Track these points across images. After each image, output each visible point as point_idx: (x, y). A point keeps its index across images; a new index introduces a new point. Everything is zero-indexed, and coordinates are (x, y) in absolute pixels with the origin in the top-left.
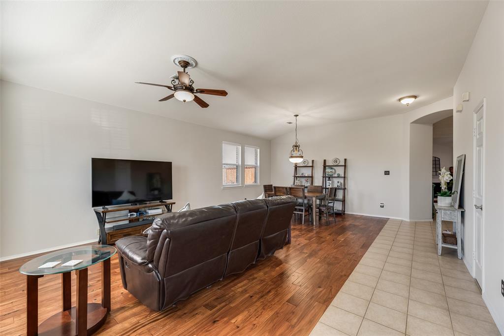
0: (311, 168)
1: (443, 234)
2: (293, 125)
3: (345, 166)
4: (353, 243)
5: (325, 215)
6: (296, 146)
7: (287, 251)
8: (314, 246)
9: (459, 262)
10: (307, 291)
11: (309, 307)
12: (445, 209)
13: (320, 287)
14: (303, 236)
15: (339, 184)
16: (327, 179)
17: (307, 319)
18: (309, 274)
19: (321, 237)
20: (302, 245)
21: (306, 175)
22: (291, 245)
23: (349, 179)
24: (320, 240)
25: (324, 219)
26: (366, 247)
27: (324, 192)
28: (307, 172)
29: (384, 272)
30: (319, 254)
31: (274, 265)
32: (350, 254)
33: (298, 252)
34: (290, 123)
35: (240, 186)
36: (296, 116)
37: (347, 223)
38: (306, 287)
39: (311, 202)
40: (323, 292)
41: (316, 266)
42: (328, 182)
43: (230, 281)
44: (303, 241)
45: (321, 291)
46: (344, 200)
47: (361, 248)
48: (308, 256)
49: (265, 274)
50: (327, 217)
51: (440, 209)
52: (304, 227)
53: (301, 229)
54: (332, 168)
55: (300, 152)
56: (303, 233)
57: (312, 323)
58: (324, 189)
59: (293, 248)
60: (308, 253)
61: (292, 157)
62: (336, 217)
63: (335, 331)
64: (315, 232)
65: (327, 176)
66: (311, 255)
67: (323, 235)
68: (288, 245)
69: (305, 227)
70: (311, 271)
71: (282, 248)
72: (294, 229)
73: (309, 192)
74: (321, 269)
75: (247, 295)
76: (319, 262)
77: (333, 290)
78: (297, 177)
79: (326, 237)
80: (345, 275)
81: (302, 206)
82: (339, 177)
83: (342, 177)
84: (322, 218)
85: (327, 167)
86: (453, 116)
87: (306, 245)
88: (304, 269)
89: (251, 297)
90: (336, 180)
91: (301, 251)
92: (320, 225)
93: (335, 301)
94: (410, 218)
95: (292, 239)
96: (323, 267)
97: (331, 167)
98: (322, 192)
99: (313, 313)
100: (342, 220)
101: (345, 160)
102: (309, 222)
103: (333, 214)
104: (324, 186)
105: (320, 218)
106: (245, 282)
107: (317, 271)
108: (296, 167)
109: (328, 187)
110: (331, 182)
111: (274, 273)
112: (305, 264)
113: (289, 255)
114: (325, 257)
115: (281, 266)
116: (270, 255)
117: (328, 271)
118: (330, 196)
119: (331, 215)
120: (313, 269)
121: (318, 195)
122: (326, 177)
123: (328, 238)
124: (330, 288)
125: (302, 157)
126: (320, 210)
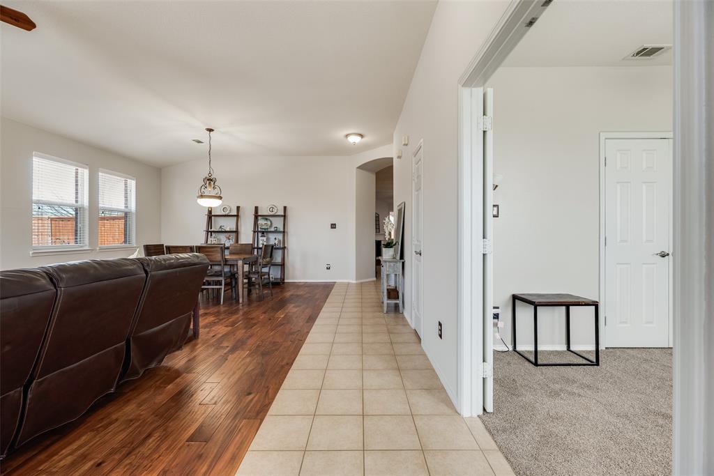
0: (235, 218)
1: (388, 290)
2: (205, 147)
3: (284, 216)
4: (296, 318)
5: (257, 286)
6: (210, 180)
7: (192, 351)
8: (240, 334)
9: (400, 316)
10: (228, 406)
11: (231, 433)
12: (389, 262)
13: (249, 394)
14: (221, 322)
15: (276, 242)
16: (260, 234)
17: (227, 456)
18: (231, 379)
19: (252, 319)
20: (220, 335)
21: (228, 229)
22: (200, 340)
23: (289, 234)
24: (249, 323)
25: (255, 293)
26: (312, 319)
27: (256, 253)
28: (229, 224)
29: (334, 345)
30: (248, 343)
31: (160, 384)
32: (292, 334)
33: (213, 349)
34: (199, 142)
35: (87, 248)
36: (210, 130)
37: (288, 294)
38: (226, 402)
39: (235, 270)
40: (255, 399)
41: (242, 363)
42: (260, 238)
43: (36, 452)
44: (221, 329)
45: (252, 399)
46: (284, 264)
47: (307, 322)
48: (229, 351)
49: (140, 405)
50: (259, 290)
51: (385, 262)
52: (222, 309)
53: (218, 312)
54: (267, 219)
55: (217, 190)
56: (221, 318)
57: (235, 460)
58: (256, 250)
59: (203, 344)
60: (231, 346)
61: (202, 196)
62: (273, 288)
63: (275, 454)
64: (241, 313)
65: (259, 230)
66: (234, 349)
67: (254, 315)
68: (193, 342)
69: (226, 308)
70: (234, 373)
71: (179, 348)
72: (206, 314)
73: (231, 254)
74: (251, 365)
75: (89, 464)
76: (248, 356)
77: (270, 391)
78: (211, 232)
79: (259, 318)
80: (287, 364)
81: (221, 276)
82: (276, 232)
83: (280, 232)
84: (253, 291)
85: (259, 218)
86: (393, 166)
87: (227, 334)
88: (222, 374)
89: (99, 464)
90: (272, 237)
91: (218, 345)
92: (250, 301)
93: (275, 408)
94: (357, 279)
95: (201, 331)
96: (255, 361)
97: (265, 217)
98: (252, 253)
99: (238, 441)
100: (281, 291)
101: (285, 208)
102: (232, 300)
103: (268, 283)
104: (256, 246)
105: (249, 292)
106: (84, 438)
107: (245, 370)
108: (210, 216)
109: (261, 246)
110: (265, 239)
111: (161, 398)
112: (224, 365)
113: (195, 357)
114: (258, 346)
115: (178, 380)
116: (153, 366)
117: (263, 364)
118: (264, 258)
119: (265, 286)
120: (238, 370)
121: (247, 256)
122: (258, 232)
123: (261, 317)
124: (266, 390)
125: (220, 198)
126: (249, 279)
